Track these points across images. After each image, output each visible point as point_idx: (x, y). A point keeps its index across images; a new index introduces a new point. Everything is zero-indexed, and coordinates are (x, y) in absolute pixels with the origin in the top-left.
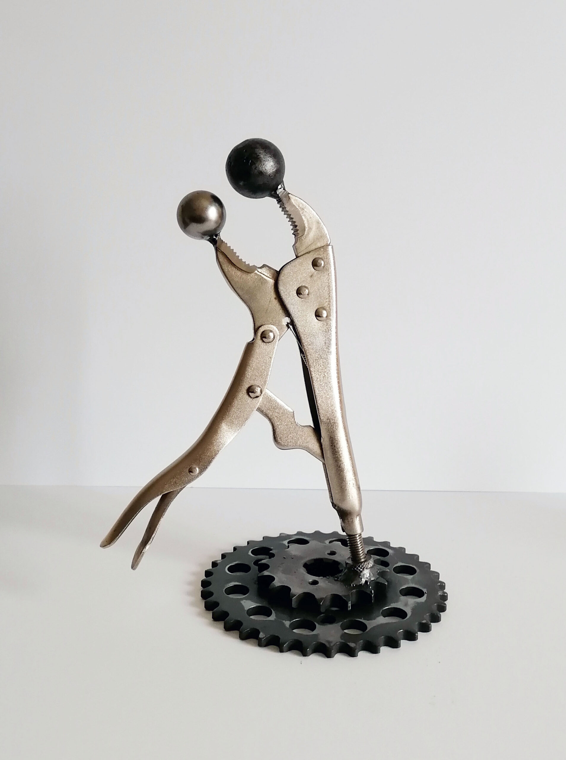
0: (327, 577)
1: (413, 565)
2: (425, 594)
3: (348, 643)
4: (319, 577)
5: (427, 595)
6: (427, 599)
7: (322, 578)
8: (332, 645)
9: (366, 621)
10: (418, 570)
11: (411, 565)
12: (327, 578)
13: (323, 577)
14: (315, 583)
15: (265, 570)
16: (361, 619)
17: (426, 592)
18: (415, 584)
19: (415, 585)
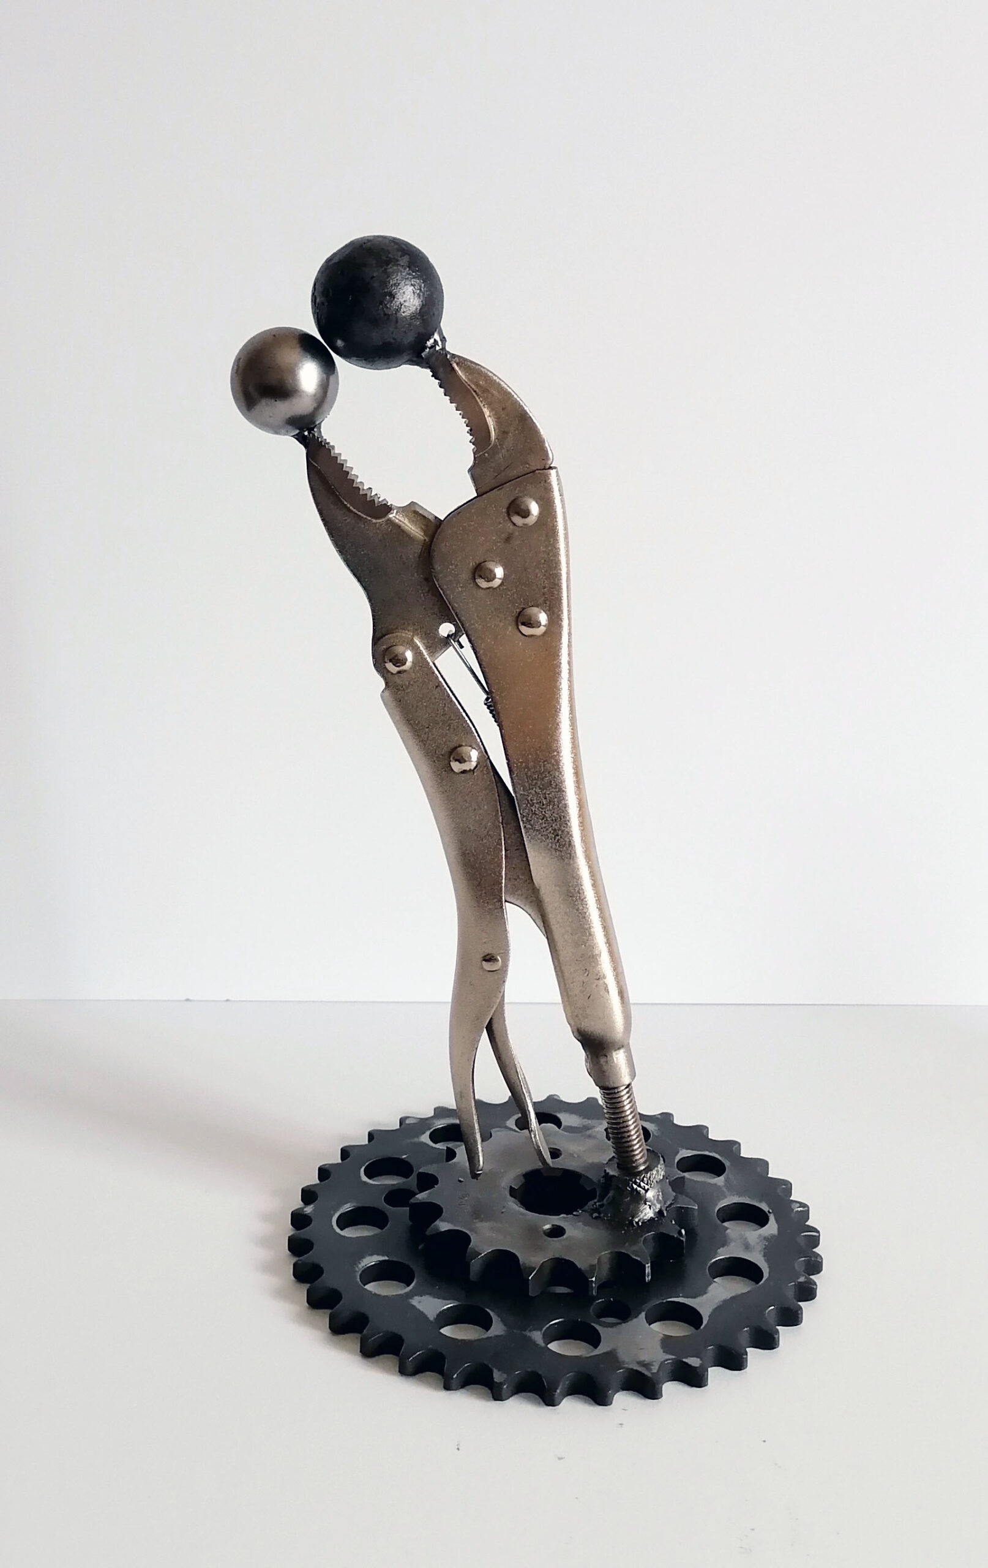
0: (574, 1213)
1: (710, 1152)
2: (768, 1214)
3: (684, 1360)
4: (559, 1215)
5: (775, 1216)
6: (778, 1226)
7: (564, 1218)
8: (655, 1369)
9: (689, 1299)
10: (727, 1163)
11: (707, 1153)
12: (574, 1215)
13: (567, 1214)
14: (557, 1232)
15: (435, 1220)
16: (679, 1297)
17: (771, 1211)
18: (740, 1195)
19: (740, 1198)
